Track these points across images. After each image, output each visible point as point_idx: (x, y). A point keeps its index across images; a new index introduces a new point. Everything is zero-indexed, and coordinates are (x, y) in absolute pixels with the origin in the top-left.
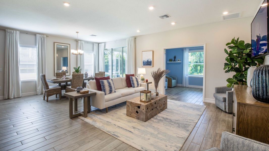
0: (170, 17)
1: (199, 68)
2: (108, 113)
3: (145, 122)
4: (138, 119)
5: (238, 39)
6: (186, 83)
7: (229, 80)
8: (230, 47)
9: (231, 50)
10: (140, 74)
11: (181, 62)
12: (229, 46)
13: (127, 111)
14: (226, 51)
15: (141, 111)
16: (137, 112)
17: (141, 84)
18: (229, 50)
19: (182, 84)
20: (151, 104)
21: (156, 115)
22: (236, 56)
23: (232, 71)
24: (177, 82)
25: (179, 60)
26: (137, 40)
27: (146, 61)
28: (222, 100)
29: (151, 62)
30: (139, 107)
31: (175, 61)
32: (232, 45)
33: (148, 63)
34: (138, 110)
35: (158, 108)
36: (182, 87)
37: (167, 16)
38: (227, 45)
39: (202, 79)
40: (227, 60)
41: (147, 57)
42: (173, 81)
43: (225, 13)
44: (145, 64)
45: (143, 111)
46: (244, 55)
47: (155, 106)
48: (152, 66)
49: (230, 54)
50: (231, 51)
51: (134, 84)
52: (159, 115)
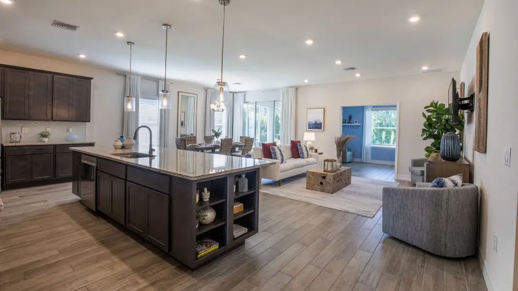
0: (356, 70)
1: (384, 134)
2: (282, 187)
3: (332, 193)
4: (323, 191)
5: (437, 103)
6: (367, 156)
7: (427, 149)
8: (428, 111)
9: (430, 114)
10: (307, 141)
11: (359, 124)
12: (427, 109)
13: (308, 183)
14: (424, 115)
15: (328, 182)
16: (321, 183)
17: (311, 155)
18: (427, 114)
19: (361, 158)
20: (337, 174)
21: (341, 189)
22: (435, 122)
23: (430, 138)
24: (353, 156)
25: (356, 122)
26: (299, 91)
27: (314, 122)
28: (420, 174)
29: (321, 124)
30: (324, 178)
31: (351, 123)
32: (432, 108)
33: (316, 126)
34: (323, 181)
35: (343, 180)
36: (361, 163)
37: (353, 69)
38: (425, 108)
39: (393, 150)
40: (425, 125)
41: (316, 116)
42: (349, 153)
43: (425, 68)
44: (312, 127)
45: (330, 181)
46: (443, 120)
47: (341, 177)
48: (322, 130)
49: (429, 119)
50: (429, 116)
51: (303, 154)
52: (344, 189)
